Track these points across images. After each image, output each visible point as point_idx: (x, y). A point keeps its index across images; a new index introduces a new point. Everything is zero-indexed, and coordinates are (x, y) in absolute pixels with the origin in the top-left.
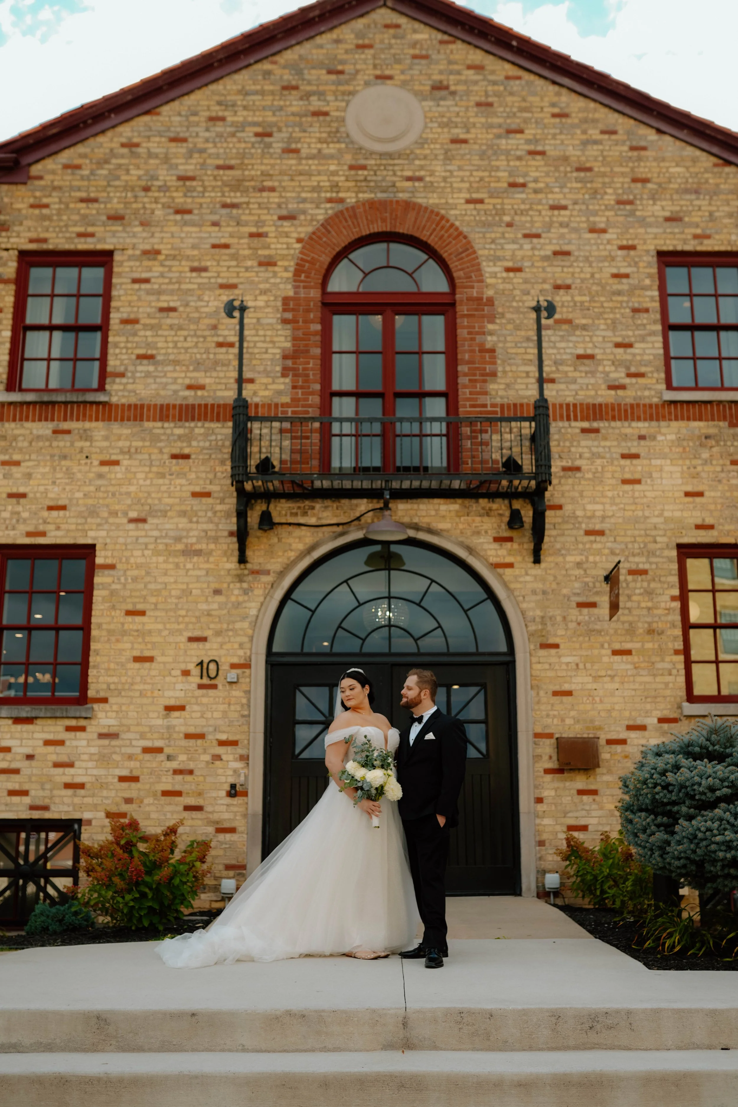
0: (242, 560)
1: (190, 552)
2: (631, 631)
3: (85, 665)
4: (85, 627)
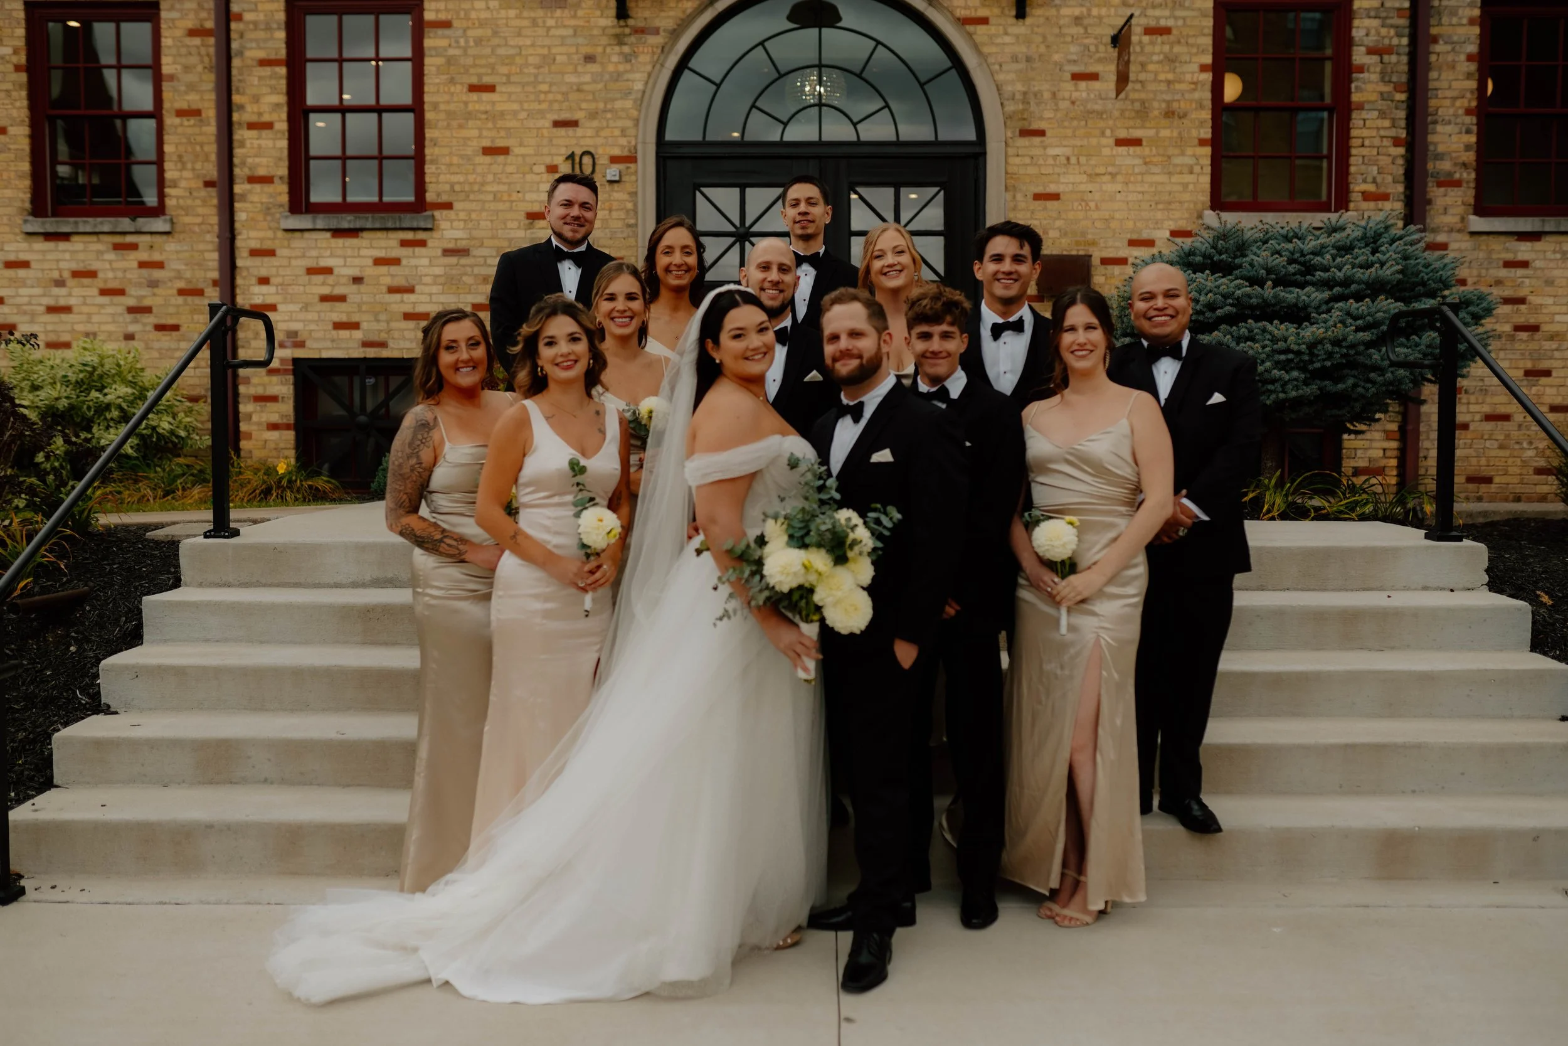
0: (622, 13)
1: (551, 3)
2: (1142, 113)
3: (419, 159)
4: (417, 108)
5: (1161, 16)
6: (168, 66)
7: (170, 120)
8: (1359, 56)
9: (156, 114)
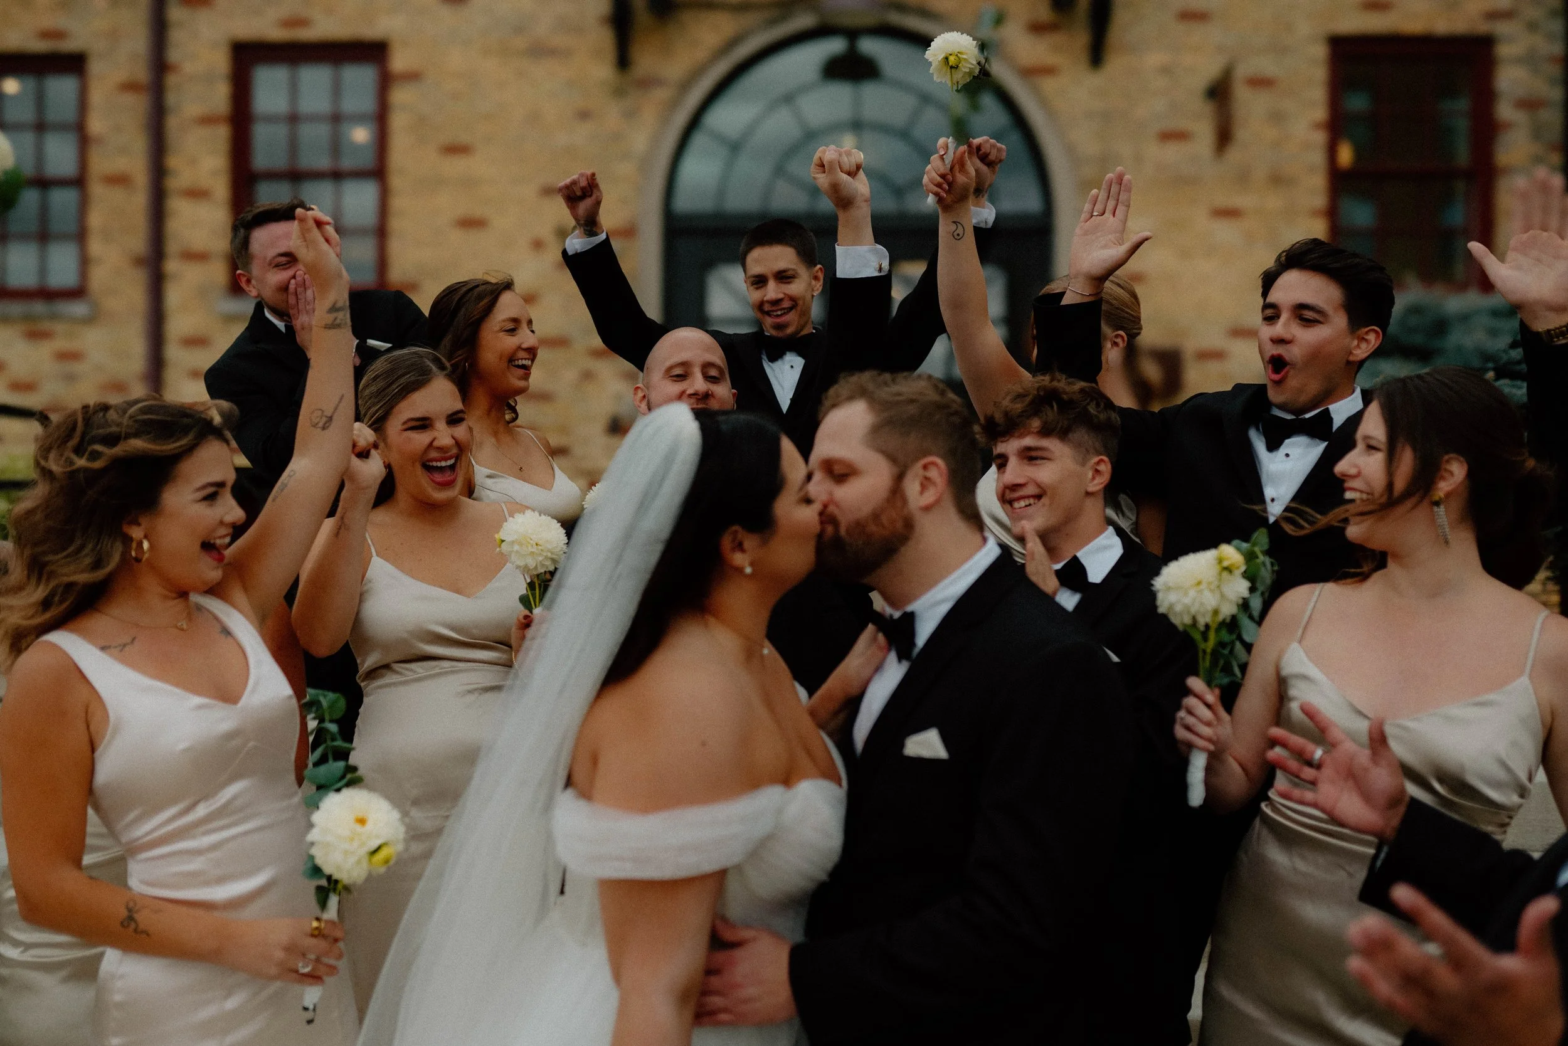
0: (623, 61)
1: (540, 51)
2: (1243, 179)
3: (381, 232)
4: (378, 172)
5: (1265, 65)
6: (96, 125)
7: (97, 189)
8: (1505, 111)
9: (79, 182)
